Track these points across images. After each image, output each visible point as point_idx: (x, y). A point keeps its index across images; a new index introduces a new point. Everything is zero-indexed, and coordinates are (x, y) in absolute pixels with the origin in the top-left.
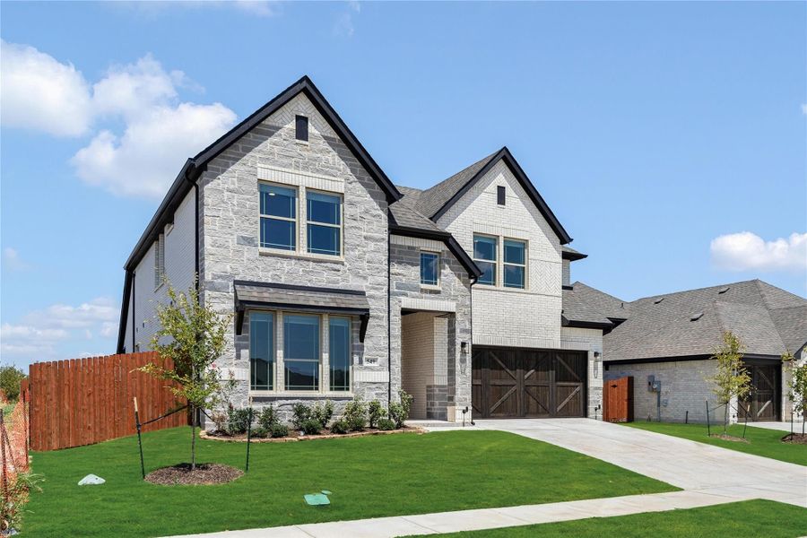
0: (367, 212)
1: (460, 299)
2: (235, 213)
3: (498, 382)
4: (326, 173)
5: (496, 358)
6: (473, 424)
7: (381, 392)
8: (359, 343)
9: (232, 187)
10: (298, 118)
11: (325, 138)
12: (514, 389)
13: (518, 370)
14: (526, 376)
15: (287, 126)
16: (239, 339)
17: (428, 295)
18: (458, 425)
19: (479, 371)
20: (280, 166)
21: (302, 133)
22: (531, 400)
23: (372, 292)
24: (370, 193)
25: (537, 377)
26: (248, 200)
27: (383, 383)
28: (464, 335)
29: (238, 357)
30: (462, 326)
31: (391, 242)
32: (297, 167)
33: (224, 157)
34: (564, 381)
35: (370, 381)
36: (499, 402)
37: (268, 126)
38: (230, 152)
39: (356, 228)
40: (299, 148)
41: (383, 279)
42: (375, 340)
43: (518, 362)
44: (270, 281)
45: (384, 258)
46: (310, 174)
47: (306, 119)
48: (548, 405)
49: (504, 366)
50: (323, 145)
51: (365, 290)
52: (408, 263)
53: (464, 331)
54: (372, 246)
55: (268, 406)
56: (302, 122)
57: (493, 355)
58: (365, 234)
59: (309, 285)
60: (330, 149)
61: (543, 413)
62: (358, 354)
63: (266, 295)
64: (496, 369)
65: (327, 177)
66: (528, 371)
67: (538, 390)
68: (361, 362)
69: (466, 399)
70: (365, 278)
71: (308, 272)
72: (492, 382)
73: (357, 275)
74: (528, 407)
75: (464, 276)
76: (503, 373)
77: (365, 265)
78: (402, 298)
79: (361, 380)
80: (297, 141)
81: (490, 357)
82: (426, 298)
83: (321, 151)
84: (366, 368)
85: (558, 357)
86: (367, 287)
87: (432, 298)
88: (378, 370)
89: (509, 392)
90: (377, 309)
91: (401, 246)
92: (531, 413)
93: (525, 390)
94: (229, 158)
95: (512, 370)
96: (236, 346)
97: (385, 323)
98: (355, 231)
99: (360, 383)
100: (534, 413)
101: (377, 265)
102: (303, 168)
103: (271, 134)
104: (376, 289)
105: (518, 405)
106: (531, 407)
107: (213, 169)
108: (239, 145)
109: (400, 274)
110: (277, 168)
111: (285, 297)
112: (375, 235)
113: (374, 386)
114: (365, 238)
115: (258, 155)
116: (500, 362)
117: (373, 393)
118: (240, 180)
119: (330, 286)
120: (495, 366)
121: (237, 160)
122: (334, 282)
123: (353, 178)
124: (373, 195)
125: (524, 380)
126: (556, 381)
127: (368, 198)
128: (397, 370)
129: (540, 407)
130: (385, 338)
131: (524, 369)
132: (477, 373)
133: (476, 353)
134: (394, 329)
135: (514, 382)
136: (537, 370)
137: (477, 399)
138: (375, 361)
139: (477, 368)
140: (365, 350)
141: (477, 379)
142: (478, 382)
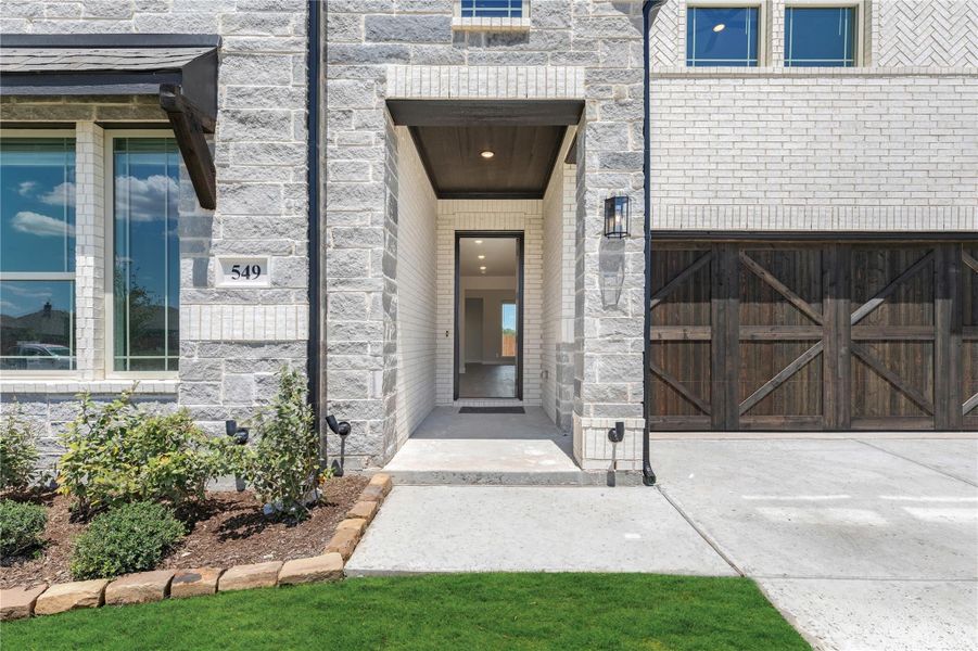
1: (602, 51)
3: (763, 333)
5: (757, 268)
8: (199, 211)
12: (814, 350)
13: (828, 301)
14: (855, 316)
17: (482, 51)
19: (705, 306)
22: (873, 381)
23: (248, 38)
25: (893, 314)
27: (285, 345)
28: (616, 175)
30: (611, 145)
35: (238, 336)
36: (768, 387)
42: (253, 198)
43: (828, 278)
48: (929, 395)
49: (782, 288)
51: (220, 32)
53: (615, 161)
57: (748, 260)
61: (911, 418)
62: (192, 248)
64: (758, 299)
66: (862, 301)
67: (895, 354)
69: (621, 394)
72: (745, 333)
74: (860, 401)
76: (782, 309)
78: (391, 69)
79: (206, 336)
81: (741, 266)
82: (473, 60)
84: (225, 294)
85: (967, 261)
87: (498, 60)
88: (267, 301)
89: (801, 359)
90: (267, 93)
93: (851, 352)
95: (808, 297)
97: (296, 138)
99: (203, 343)
100: (881, 418)
104: (260, 24)
105: (829, 393)
106: (869, 401)
113: (253, 355)
116: (769, 278)
117: (251, 377)
120: (755, 291)
125: (849, 325)
126: (959, 327)
128: (368, 300)
129: (903, 400)
130: (290, 190)
131: (848, 296)
132: (698, 312)
133: (698, 256)
134: (359, 169)
135: (815, 332)
136: (893, 299)
137: (697, 377)
138: (255, 270)
139: (697, 300)
140: (219, 233)
141: (697, 323)
142: (703, 333)
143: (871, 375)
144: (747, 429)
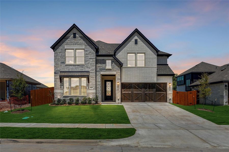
0: (90, 52)
1: (117, 71)
2: (60, 57)
3: (136, 92)
4: (80, 45)
5: (136, 86)
6: (121, 103)
7: (94, 95)
8: (88, 84)
9: (60, 51)
10: (74, 34)
11: (80, 37)
14: (145, 91)
15: (71, 36)
16: (61, 84)
17: (108, 71)
18: (117, 103)
20: (70, 45)
21: (75, 37)
23: (91, 71)
24: (91, 48)
25: (149, 91)
26: (63, 54)
27: (94, 93)
28: (118, 80)
29: (61, 88)
30: (118, 78)
31: (97, 58)
32: (74, 45)
33: (58, 45)
34: (159, 92)
35: (91, 92)
36: (137, 98)
37: (67, 37)
38: (59, 44)
39: (87, 56)
40: (74, 40)
41: (94, 68)
42: (92, 83)
43: (143, 87)
44: (67, 71)
45: (94, 63)
46: (76, 46)
47: (75, 33)
48: (153, 98)
49: (138, 88)
50: (80, 38)
51: (89, 71)
52: (103, 63)
54: (91, 60)
55: (64, 98)
56: (75, 34)
58: (90, 57)
59: (76, 71)
60: (81, 39)
61: (152, 101)
62: (88, 86)
63: (66, 74)
65: (80, 46)
67: (150, 95)
68: (89, 88)
69: (119, 97)
70: (90, 68)
71: (76, 68)
72: (134, 92)
73: (88, 67)
75: (118, 65)
76: (138, 90)
77: (90, 65)
78: (101, 72)
80: (73, 39)
82: (107, 71)
83: (79, 40)
85: (157, 85)
86: (90, 70)
88: (93, 90)
89: (140, 95)
90: (93, 75)
91: (101, 59)
92: (147, 101)
93: (145, 94)
94: (59, 45)
95: (141, 89)
96: (60, 85)
97: (95, 78)
98: (87, 57)
99: (88, 93)
100: (148, 101)
101: (93, 65)
102: (75, 45)
103: (68, 39)
104: (92, 70)
105: (143, 98)
106: (147, 99)
107: (56, 48)
108: (61, 42)
109: (100, 66)
110: (69, 46)
111: (69, 74)
112: (92, 57)
113: (92, 94)
114: (90, 58)
115: (65, 44)
118: (61, 50)
119: (81, 71)
120: (135, 88)
121: (61, 46)
122: (82, 70)
123: (87, 45)
124: (92, 48)
126: (156, 92)
127: (90, 49)
128: (99, 90)
129: (150, 99)
130: (95, 82)
131: (145, 88)
132: (130, 90)
133: (130, 85)
134: (99, 80)
135: (141, 92)
136: (149, 89)
137: (130, 97)
138: (92, 88)
139: (129, 89)
140: (90, 85)
141: (130, 91)
142: (130, 92)
143: (147, 97)
144: (135, 102)
